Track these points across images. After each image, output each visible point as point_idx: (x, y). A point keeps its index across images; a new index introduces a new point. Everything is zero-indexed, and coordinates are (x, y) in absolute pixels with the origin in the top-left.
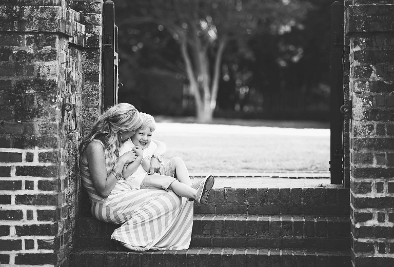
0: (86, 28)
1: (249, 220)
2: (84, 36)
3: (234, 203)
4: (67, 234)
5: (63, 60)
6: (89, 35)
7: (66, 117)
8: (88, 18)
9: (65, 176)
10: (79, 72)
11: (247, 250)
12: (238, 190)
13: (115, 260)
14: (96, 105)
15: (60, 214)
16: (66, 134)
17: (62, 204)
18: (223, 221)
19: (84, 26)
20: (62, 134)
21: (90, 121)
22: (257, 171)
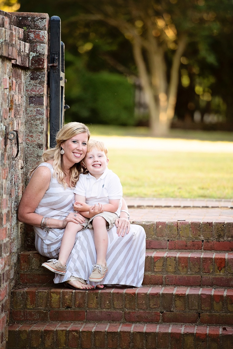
0: (31, 46)
1: (205, 256)
2: (28, 55)
3: (188, 237)
4: (9, 271)
5: (6, 85)
6: (33, 54)
7: (8, 146)
8: (32, 35)
9: (7, 209)
10: (23, 94)
11: (201, 289)
12: (192, 223)
13: (60, 298)
14: (40, 130)
15: (1, 251)
16: (8, 165)
17: (4, 240)
18: (175, 257)
19: (27, 45)
20: (4, 165)
21: (34, 147)
22: (214, 200)
